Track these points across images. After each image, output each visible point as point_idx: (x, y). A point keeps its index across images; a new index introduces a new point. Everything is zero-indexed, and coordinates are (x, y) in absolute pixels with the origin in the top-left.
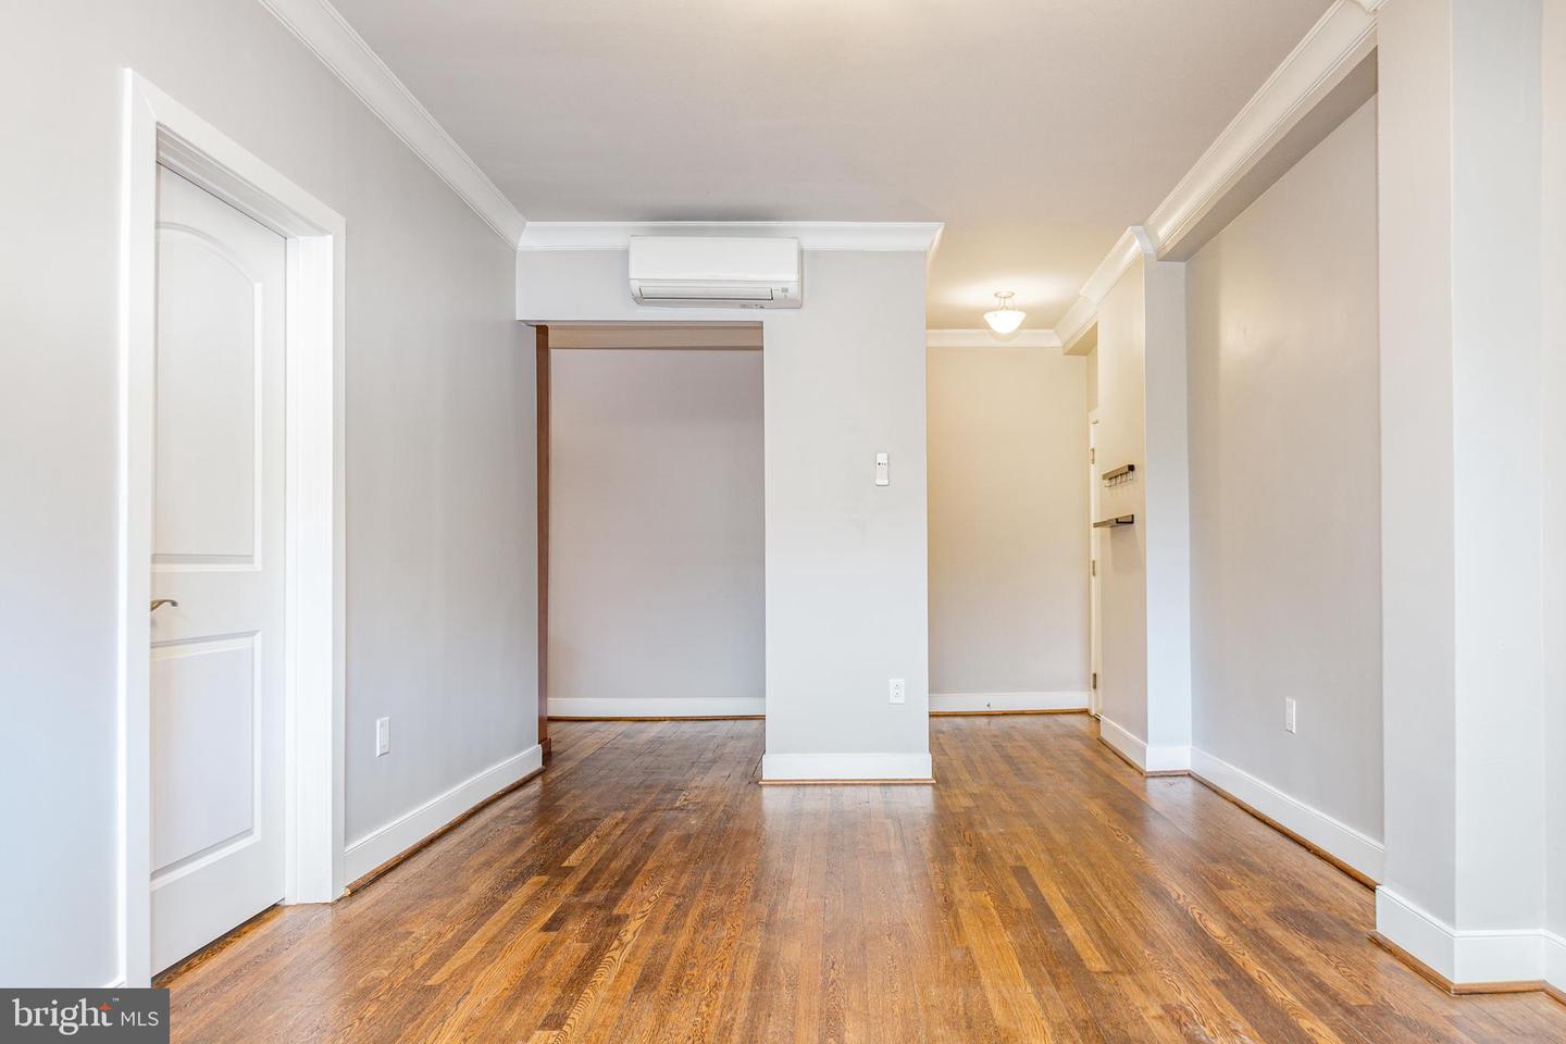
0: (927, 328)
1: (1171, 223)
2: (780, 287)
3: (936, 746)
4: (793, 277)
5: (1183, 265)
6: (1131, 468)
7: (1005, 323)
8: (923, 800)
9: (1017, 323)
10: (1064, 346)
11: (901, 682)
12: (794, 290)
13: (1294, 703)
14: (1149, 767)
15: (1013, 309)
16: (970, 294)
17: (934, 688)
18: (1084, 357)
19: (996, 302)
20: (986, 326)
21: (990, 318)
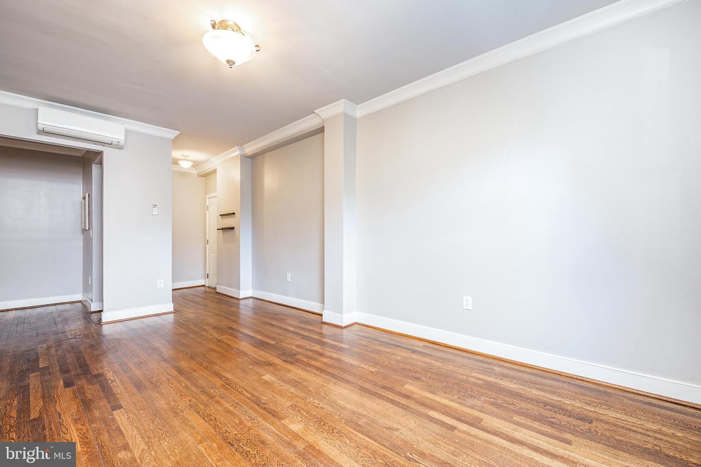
0: (173, 164)
1: (251, 148)
2: (116, 140)
3: (174, 299)
4: (123, 138)
5: (250, 160)
6: (234, 214)
7: (186, 165)
8: (172, 316)
9: (190, 165)
10: (197, 174)
11: (162, 280)
12: (122, 142)
13: (290, 274)
14: (241, 297)
15: (189, 161)
16: (176, 154)
17: (174, 281)
18: (204, 178)
19: (183, 157)
20: (179, 165)
21: (181, 162)
